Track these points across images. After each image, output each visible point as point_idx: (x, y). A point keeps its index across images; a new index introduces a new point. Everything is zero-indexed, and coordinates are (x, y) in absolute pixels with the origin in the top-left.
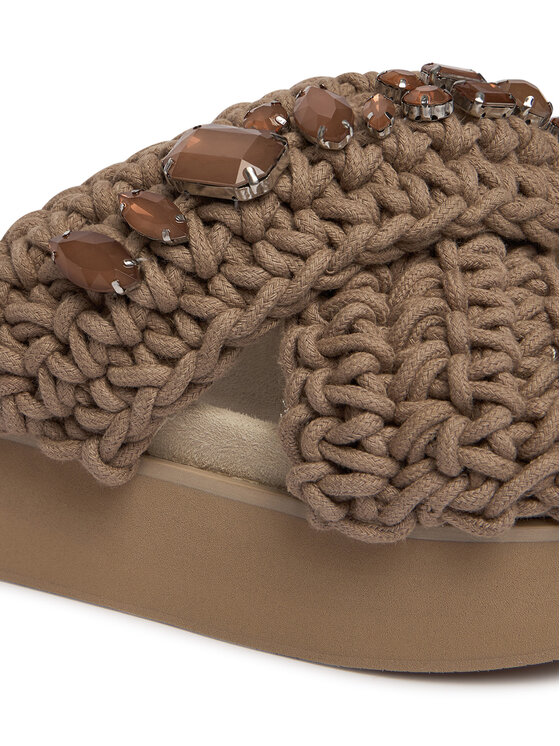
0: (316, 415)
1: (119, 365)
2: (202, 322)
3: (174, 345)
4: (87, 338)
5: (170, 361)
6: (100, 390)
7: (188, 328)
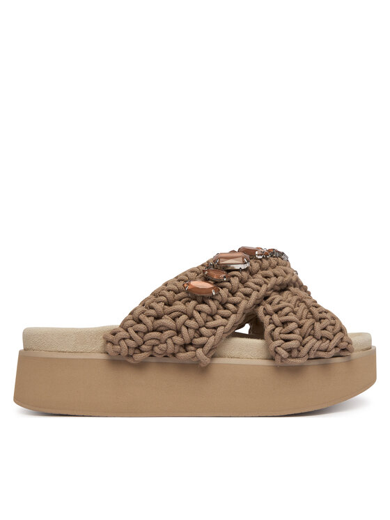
0: (277, 327)
1: (210, 321)
2: (235, 304)
3: (226, 312)
4: (200, 312)
5: (226, 318)
6: (203, 330)
7: (231, 306)
